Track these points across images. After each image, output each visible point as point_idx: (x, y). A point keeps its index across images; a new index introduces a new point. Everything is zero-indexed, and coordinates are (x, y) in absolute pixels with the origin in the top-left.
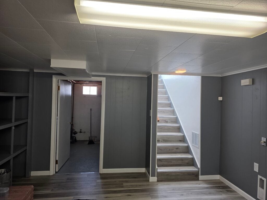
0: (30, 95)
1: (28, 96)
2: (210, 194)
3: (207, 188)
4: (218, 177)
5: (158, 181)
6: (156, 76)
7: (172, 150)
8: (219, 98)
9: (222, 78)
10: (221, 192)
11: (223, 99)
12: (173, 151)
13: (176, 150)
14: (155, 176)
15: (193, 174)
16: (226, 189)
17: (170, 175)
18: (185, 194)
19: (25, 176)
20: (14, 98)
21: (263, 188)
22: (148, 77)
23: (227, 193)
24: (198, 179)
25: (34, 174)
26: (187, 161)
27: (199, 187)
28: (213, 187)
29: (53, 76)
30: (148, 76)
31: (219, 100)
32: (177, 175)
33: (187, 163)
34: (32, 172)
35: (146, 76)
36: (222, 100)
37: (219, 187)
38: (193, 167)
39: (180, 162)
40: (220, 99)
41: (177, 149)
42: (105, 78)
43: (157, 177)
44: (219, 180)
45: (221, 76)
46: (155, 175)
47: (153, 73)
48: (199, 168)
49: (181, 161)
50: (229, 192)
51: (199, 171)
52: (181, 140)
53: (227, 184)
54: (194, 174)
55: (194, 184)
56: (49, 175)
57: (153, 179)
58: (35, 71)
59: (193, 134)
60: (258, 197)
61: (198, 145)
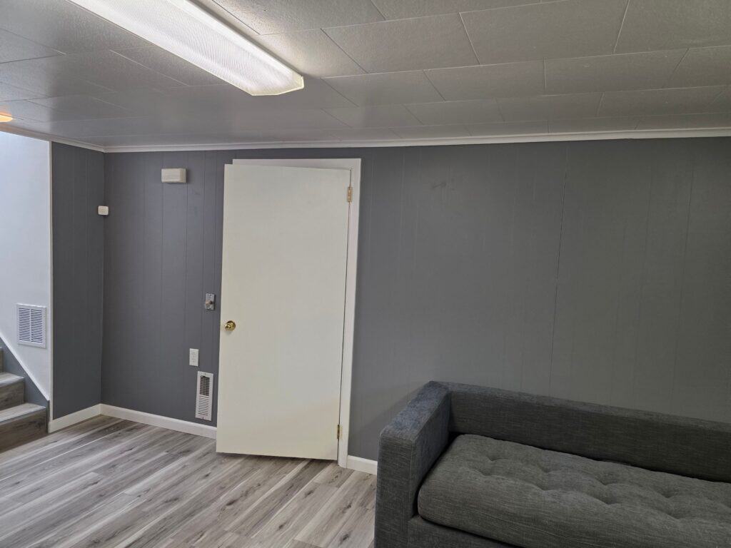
2: (92, 450)
3: (80, 442)
4: (98, 410)
8: (100, 207)
9: (107, 156)
10: (116, 436)
11: (109, 211)
15: (31, 423)
16: (124, 427)
18: (25, 477)
21: (207, 394)
23: (129, 435)
24: (46, 432)
27: (57, 448)
28: (94, 433)
31: (100, 213)
36: (106, 213)
37: (107, 430)
38: (27, 405)
40: (104, 210)
44: (101, 415)
45: (103, 151)
48: (49, 402)
50: (134, 430)
51: (47, 411)
53: (124, 418)
54: (35, 422)
55: (41, 447)
59: (23, 313)
60: (197, 416)
61: (44, 341)
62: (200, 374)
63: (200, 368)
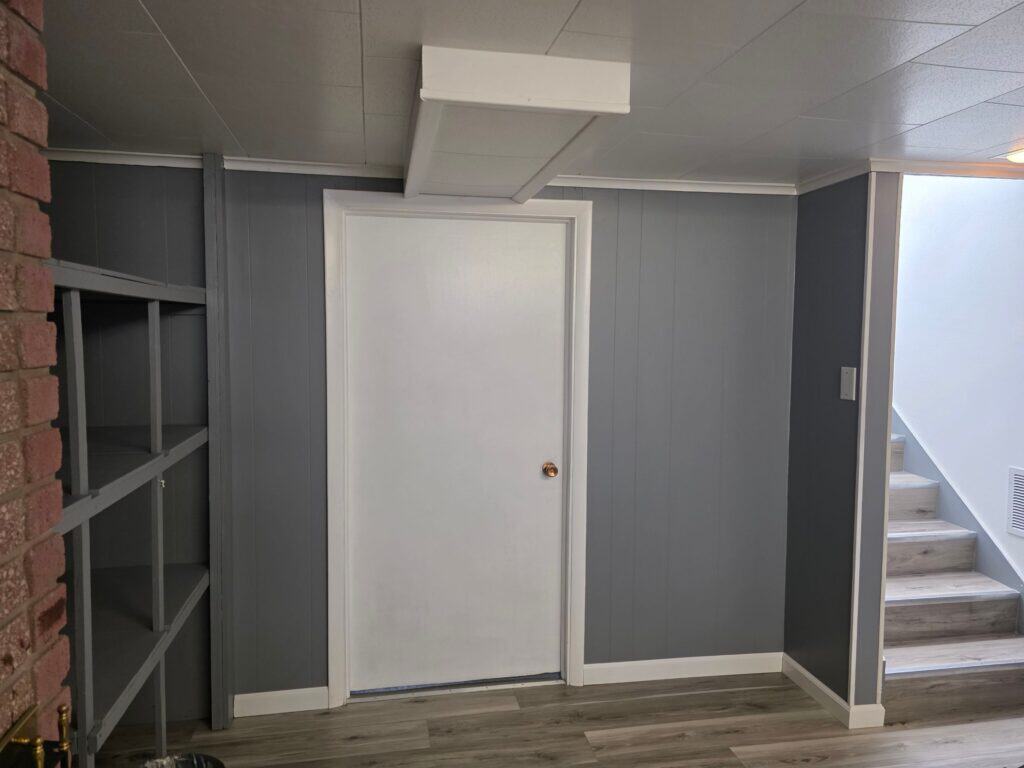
0: (213, 300)
1: (204, 306)
5: (889, 723)
6: (892, 181)
7: (904, 560)
12: (910, 564)
13: (920, 557)
14: (875, 702)
17: (942, 688)
19: (207, 721)
20: (154, 310)
22: (800, 197)
25: (248, 705)
26: (990, 615)
29: (327, 193)
30: (802, 193)
32: (975, 687)
33: (993, 624)
34: (238, 697)
35: (795, 193)
39: (960, 621)
41: (925, 553)
42: (590, 203)
43: (884, 703)
46: (875, 694)
47: (876, 167)
49: (966, 616)
52: (922, 507)
56: (324, 707)
57: (865, 716)
58: (227, 166)
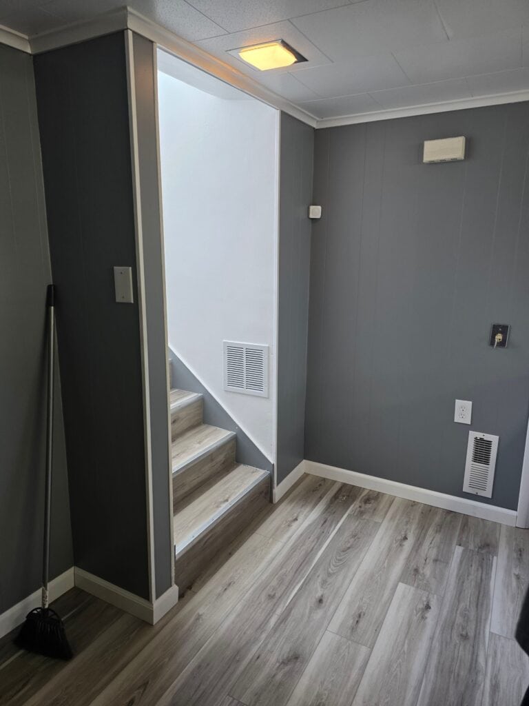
3: (326, 521)
5: (181, 595)
8: (311, 208)
11: (323, 212)
14: (171, 586)
15: (260, 494)
16: (356, 496)
17: (211, 539)
21: (487, 462)
23: (375, 509)
24: (270, 504)
28: (329, 505)
30: (35, 51)
31: (312, 216)
33: (224, 462)
36: (318, 216)
37: (339, 500)
39: (207, 470)
40: (316, 212)
43: (177, 581)
44: (306, 474)
47: (131, 22)
48: (273, 464)
49: (210, 465)
50: (372, 502)
51: (271, 476)
54: (263, 491)
59: (234, 354)
60: (466, 489)
61: (265, 388)
62: (473, 435)
63: (473, 426)
